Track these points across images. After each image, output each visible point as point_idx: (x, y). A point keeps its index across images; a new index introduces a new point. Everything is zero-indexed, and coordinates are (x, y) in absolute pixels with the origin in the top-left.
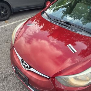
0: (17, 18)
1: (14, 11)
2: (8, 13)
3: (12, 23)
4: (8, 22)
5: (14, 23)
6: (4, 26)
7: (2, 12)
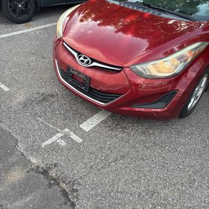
0: (47, 19)
1: (43, 5)
2: (31, 6)
3: (39, 27)
4: (30, 26)
5: (42, 27)
6: (24, 31)
7: (20, 6)
